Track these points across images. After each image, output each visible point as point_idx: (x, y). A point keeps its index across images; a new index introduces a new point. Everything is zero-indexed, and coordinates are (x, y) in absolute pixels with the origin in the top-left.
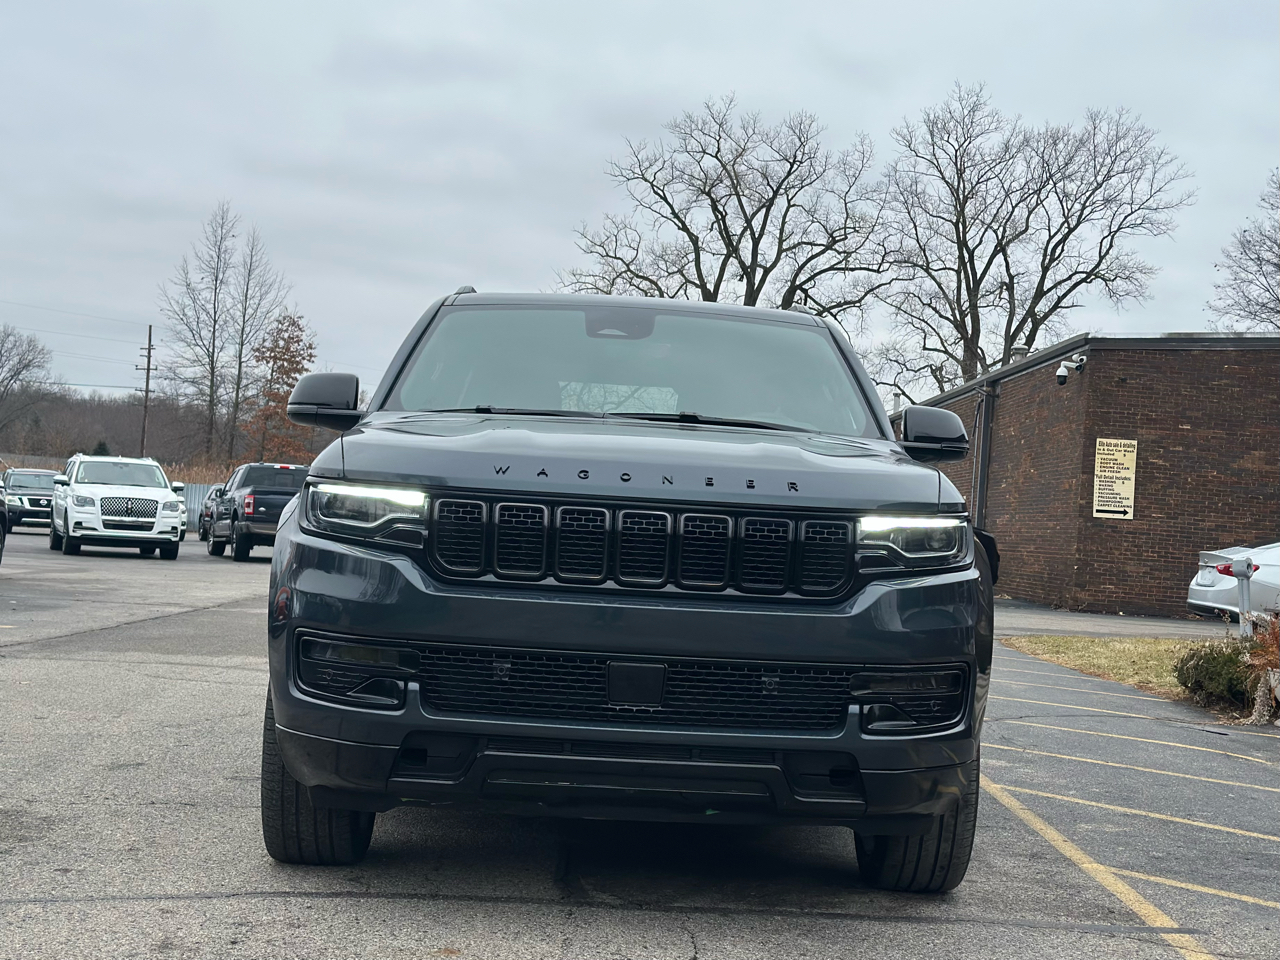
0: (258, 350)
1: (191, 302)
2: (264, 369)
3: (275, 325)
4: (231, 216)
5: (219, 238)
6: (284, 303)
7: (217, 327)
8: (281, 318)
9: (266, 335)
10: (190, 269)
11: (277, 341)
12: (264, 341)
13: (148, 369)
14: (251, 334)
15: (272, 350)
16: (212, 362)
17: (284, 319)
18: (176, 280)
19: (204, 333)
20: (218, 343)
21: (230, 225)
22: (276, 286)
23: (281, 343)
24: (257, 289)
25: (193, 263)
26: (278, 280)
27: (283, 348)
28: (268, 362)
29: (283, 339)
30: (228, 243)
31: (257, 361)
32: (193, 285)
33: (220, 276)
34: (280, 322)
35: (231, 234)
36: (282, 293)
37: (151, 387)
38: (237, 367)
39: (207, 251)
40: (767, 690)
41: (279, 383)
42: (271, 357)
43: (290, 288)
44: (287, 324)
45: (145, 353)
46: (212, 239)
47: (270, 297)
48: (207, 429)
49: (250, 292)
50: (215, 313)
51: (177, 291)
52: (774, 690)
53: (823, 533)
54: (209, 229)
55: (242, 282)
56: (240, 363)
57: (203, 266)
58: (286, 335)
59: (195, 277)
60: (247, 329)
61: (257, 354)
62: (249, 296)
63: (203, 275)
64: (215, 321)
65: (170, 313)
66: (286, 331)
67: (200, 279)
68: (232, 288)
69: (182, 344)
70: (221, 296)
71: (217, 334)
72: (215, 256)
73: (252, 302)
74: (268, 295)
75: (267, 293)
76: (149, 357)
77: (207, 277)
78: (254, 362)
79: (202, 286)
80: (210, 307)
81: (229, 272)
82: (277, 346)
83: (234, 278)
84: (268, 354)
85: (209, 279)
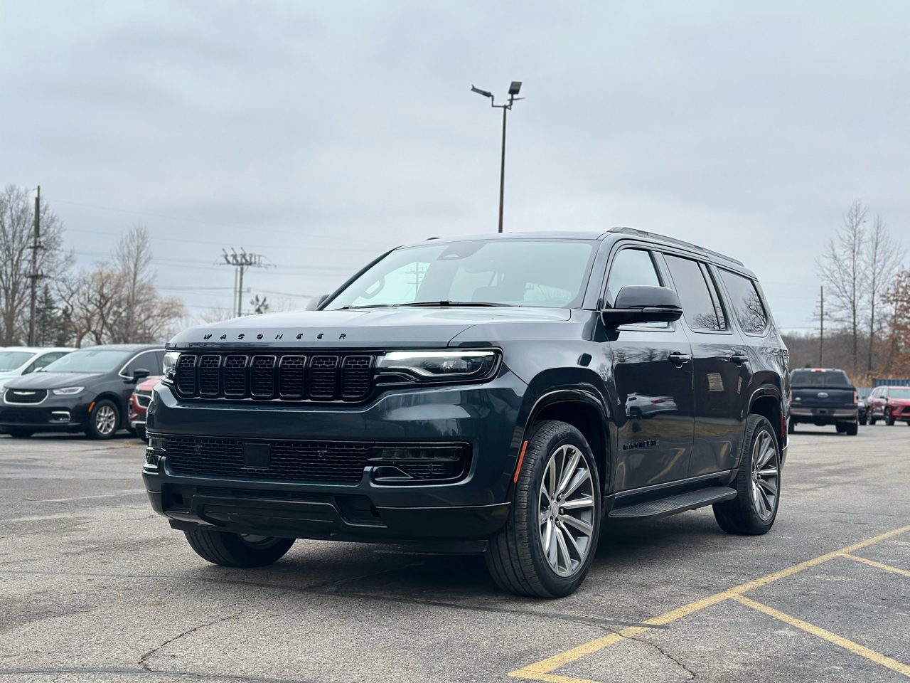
0: (884, 296)
1: (837, 268)
2: (890, 309)
3: (895, 278)
4: (862, 209)
5: (855, 224)
6: (902, 262)
7: (856, 283)
8: (900, 273)
9: (890, 286)
10: (836, 247)
11: (898, 289)
12: (888, 289)
13: (822, 315)
14: (879, 286)
15: (894, 295)
16: (854, 306)
17: (902, 273)
18: (827, 255)
19: (847, 288)
20: (857, 293)
21: (862, 214)
22: (896, 252)
23: (901, 290)
24: (882, 255)
25: (837, 243)
26: (897, 247)
27: (902, 293)
28: (892, 303)
29: (902, 287)
30: (861, 227)
31: (884, 304)
32: (838, 257)
33: (856, 249)
34: (899, 276)
35: (862, 221)
36: (900, 256)
37: (824, 326)
38: (871, 308)
39: (846, 234)
40: (320, 458)
41: (901, 317)
42: (894, 300)
43: (905, 252)
44: (904, 277)
45: (820, 304)
46: (850, 225)
47: (891, 260)
48: (853, 351)
49: (877, 257)
50: (854, 274)
51: (827, 262)
52: (323, 458)
53: (356, 363)
54: (847, 220)
55: (871, 252)
56: (873, 306)
57: (845, 244)
58: (904, 284)
59: (839, 252)
60: (877, 283)
61: (884, 299)
62: (876, 260)
63: (845, 250)
64: (854, 279)
65: (823, 277)
66: (904, 281)
67: (843, 253)
68: (865, 257)
69: (833, 296)
70: (857, 262)
71: (856, 287)
72: (852, 236)
73: (879, 264)
74: (891, 259)
75: (889, 257)
76: (822, 307)
77: (848, 250)
78: (881, 305)
79: (845, 257)
80: (850, 270)
81: (862, 247)
82: (898, 292)
83: (866, 249)
84: (892, 298)
85: (849, 252)
